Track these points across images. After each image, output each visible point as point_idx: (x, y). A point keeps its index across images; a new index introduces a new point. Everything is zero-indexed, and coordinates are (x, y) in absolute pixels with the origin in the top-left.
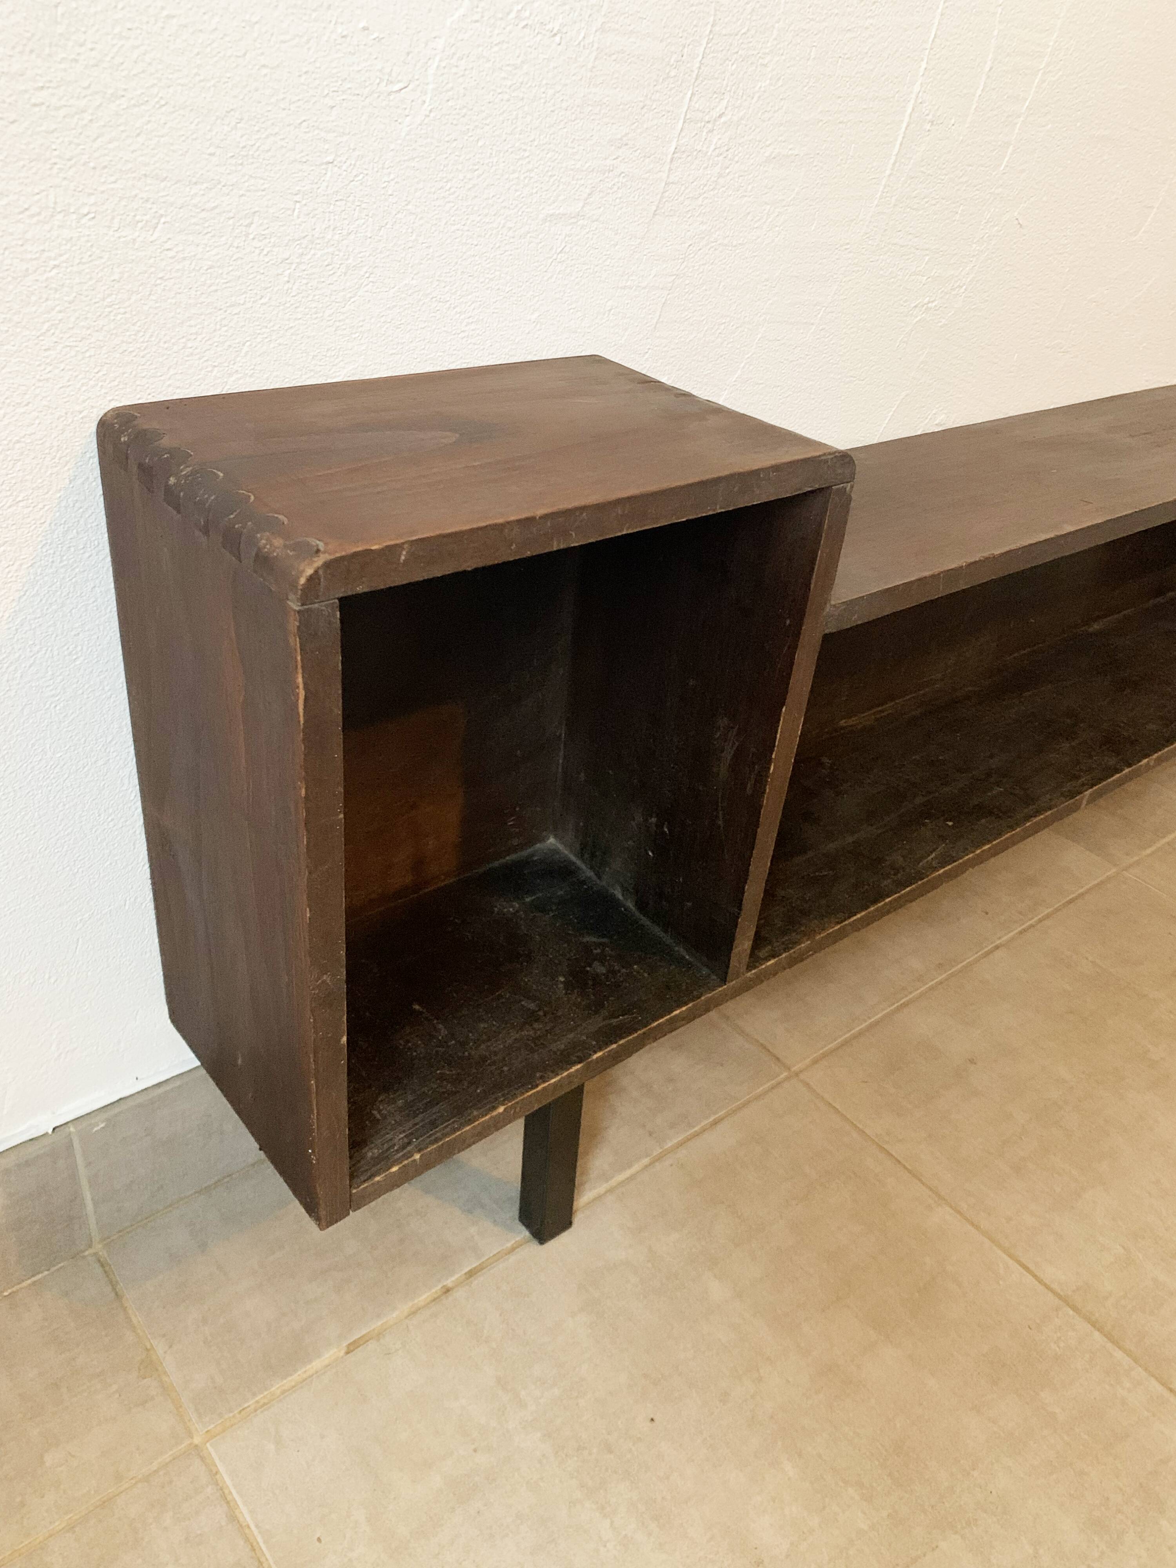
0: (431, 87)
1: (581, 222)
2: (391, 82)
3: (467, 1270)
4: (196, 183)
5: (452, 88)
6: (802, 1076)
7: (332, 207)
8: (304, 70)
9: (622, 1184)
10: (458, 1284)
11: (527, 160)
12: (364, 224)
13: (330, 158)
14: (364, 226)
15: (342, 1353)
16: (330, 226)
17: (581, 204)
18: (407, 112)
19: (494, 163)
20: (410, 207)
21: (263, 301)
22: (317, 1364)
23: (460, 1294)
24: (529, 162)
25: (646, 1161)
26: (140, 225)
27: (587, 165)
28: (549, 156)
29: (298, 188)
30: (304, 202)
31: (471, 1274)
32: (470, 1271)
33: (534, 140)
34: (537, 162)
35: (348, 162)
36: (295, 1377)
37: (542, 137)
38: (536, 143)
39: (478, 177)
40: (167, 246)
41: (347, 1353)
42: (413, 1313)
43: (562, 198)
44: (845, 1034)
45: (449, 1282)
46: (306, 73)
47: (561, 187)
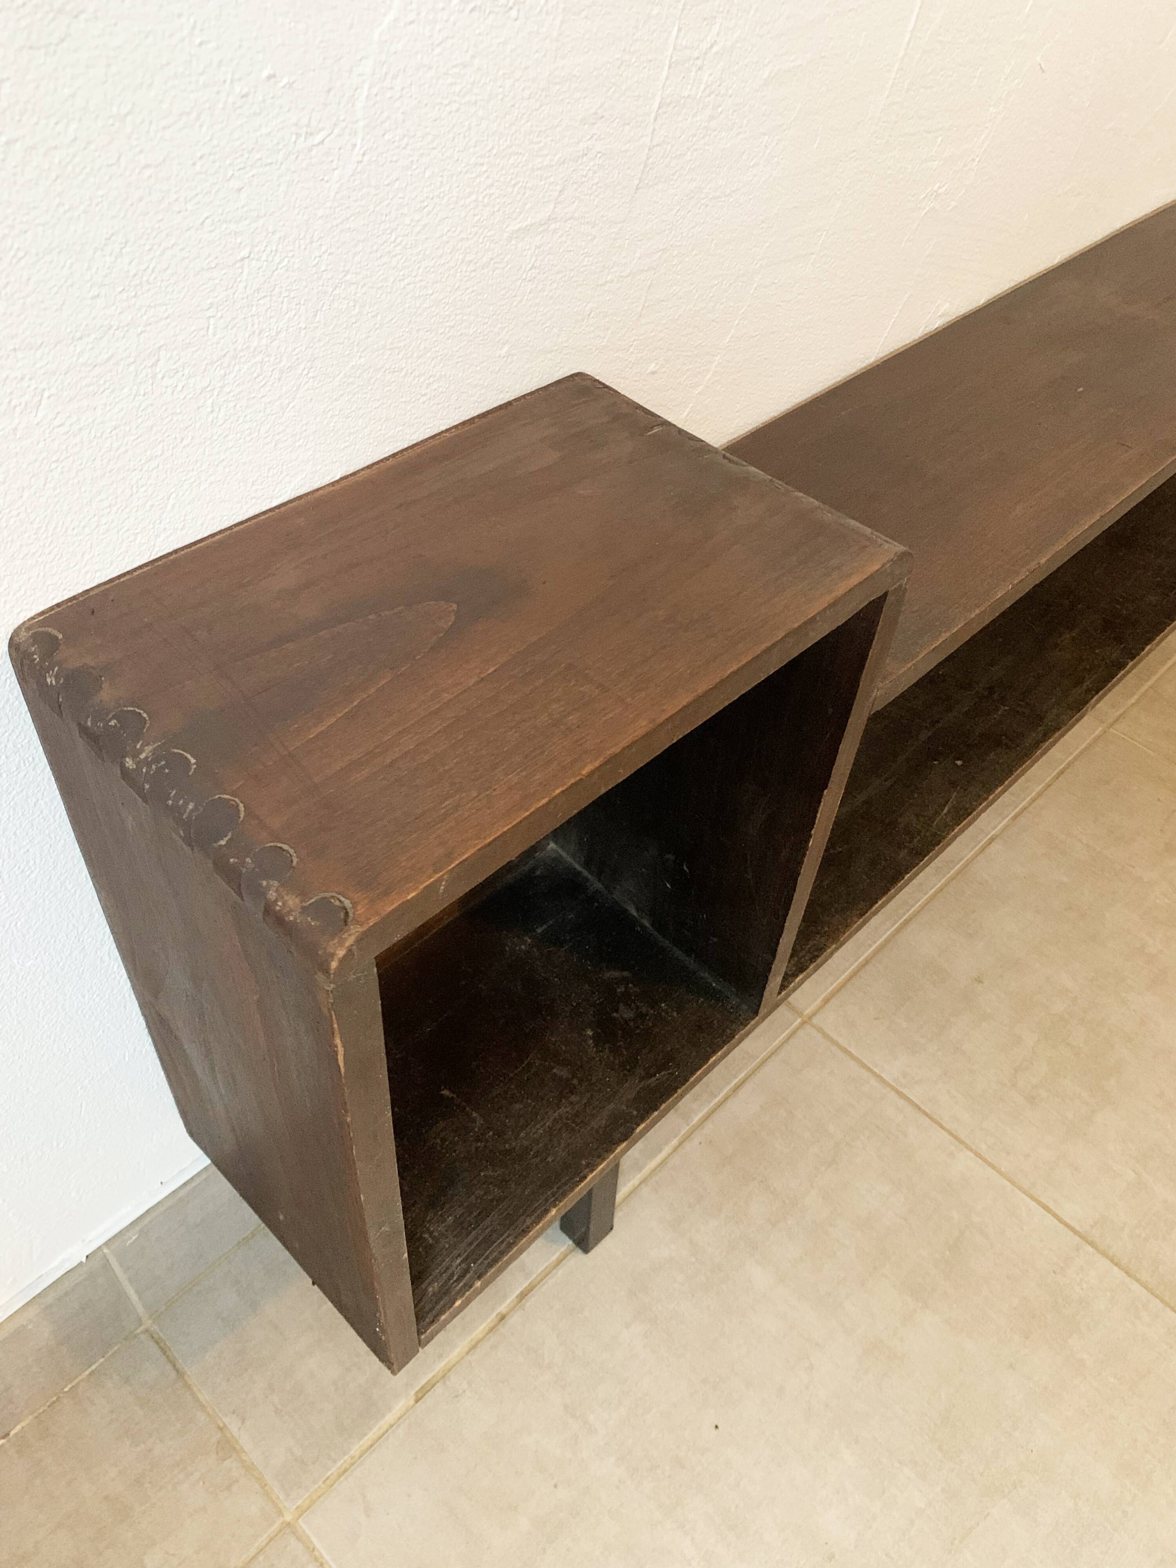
0: (361, 124)
1: (553, 226)
2: (311, 134)
3: (518, 1292)
4: (81, 338)
5: (388, 118)
6: (815, 1021)
7: (254, 308)
8: (199, 155)
9: (654, 1171)
10: (512, 1309)
11: (485, 175)
12: (295, 315)
13: (245, 253)
14: (296, 317)
15: (412, 1402)
16: (254, 332)
17: (551, 206)
18: (334, 165)
19: (447, 192)
20: (348, 277)
21: (185, 442)
22: (389, 1418)
23: (515, 1319)
24: (488, 177)
25: (675, 1142)
26: (18, 409)
27: (557, 158)
28: (511, 161)
29: (209, 301)
30: (219, 315)
31: (523, 1296)
32: (522, 1293)
33: (492, 148)
34: (497, 174)
35: (268, 249)
36: (371, 1435)
37: (501, 141)
38: (495, 151)
39: (429, 214)
40: (57, 422)
41: (417, 1401)
42: (473, 1347)
43: (527, 207)
44: (852, 964)
45: (503, 1308)
46: (201, 157)
47: (527, 194)
